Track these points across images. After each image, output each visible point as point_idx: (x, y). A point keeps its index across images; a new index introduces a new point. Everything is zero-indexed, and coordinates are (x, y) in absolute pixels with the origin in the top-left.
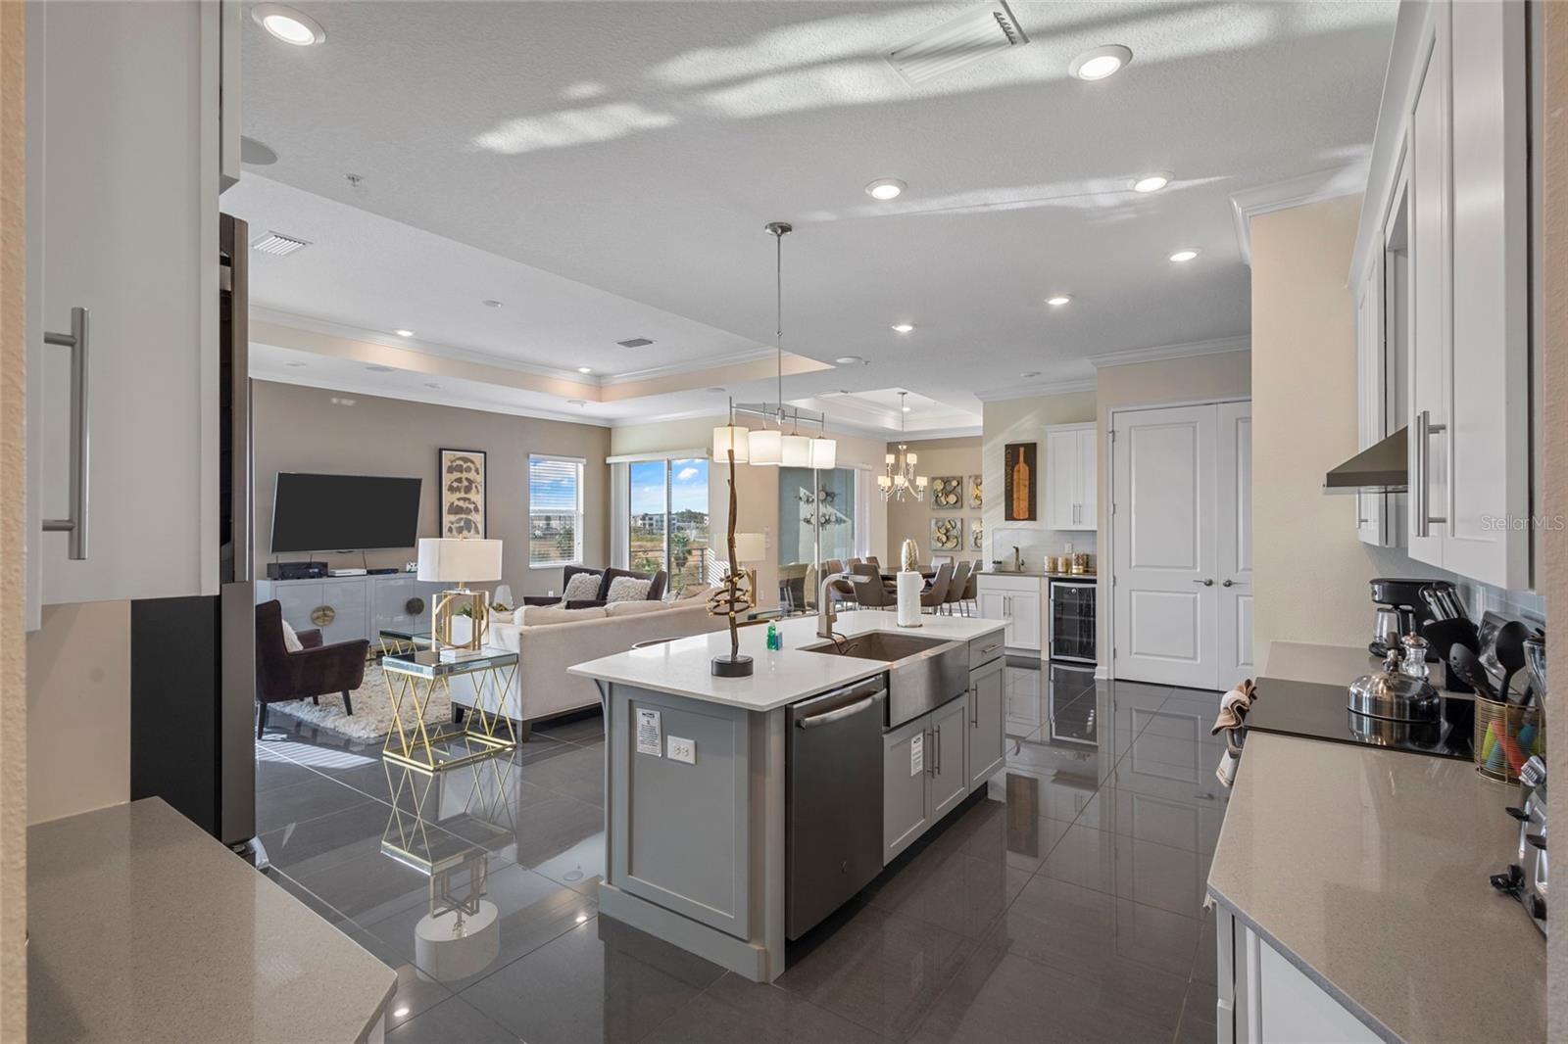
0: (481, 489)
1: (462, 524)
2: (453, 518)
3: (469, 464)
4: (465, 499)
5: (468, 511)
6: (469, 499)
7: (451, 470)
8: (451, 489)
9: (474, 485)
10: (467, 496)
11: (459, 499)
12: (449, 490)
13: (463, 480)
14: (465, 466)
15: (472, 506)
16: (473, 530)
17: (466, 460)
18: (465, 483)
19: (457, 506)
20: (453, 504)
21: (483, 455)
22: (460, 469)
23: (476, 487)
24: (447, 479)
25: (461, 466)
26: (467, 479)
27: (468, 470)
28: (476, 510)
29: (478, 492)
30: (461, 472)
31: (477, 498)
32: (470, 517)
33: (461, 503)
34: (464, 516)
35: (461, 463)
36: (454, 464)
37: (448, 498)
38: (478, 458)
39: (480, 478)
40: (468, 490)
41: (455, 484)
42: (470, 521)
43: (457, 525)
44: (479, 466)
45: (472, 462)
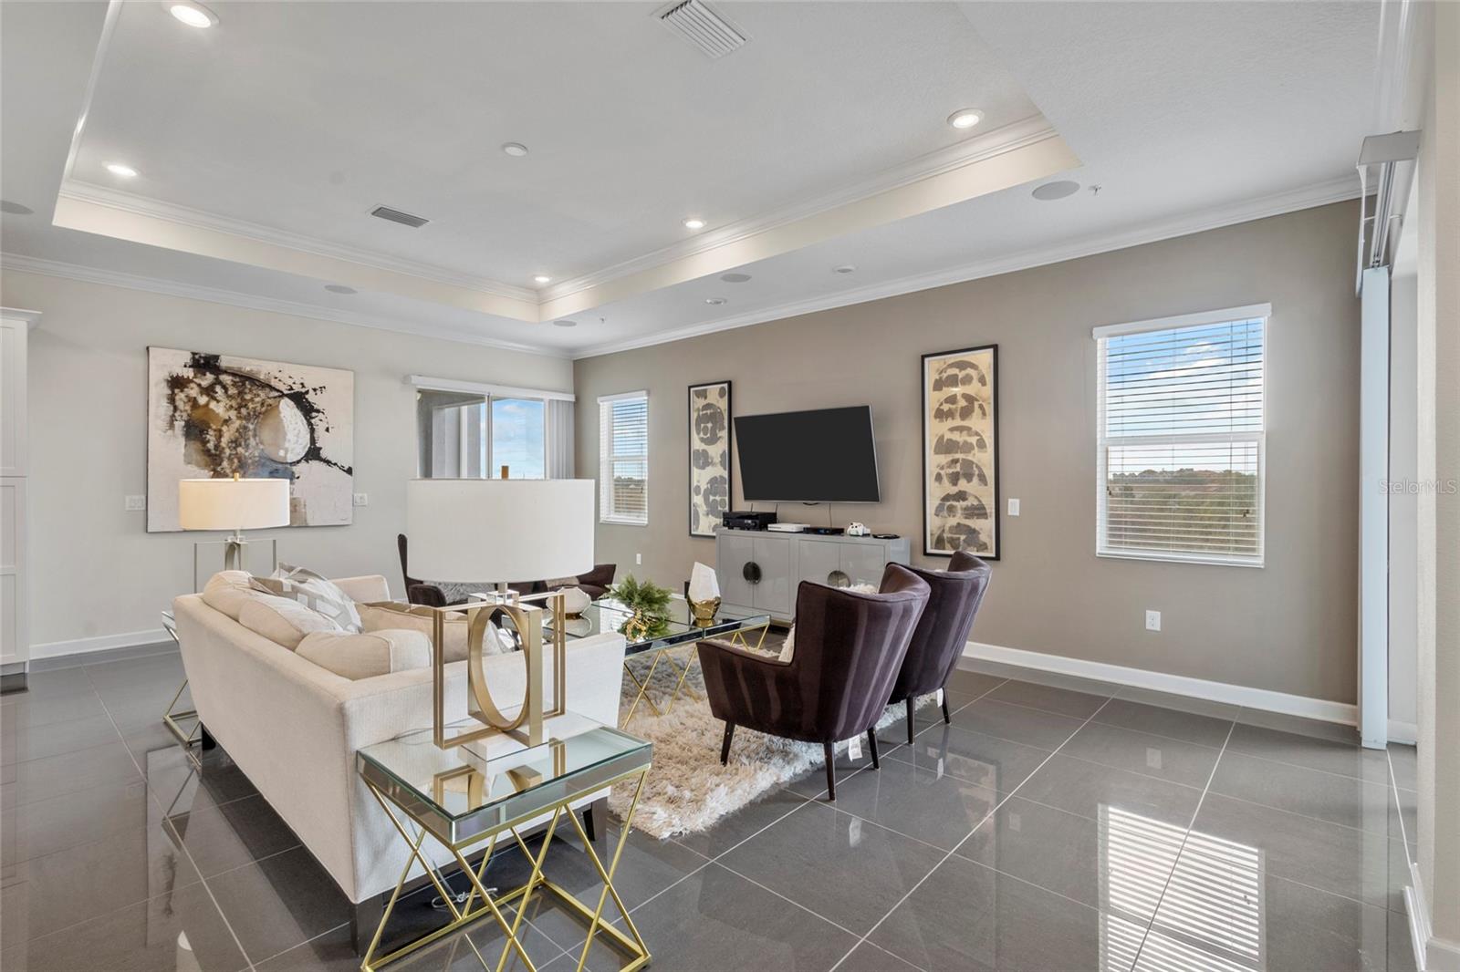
0: (990, 409)
1: (958, 468)
2: (944, 459)
3: (969, 371)
4: (960, 429)
5: (967, 448)
6: (969, 429)
7: (939, 385)
8: (940, 415)
9: (976, 404)
10: (965, 423)
11: (952, 430)
12: (936, 417)
13: (959, 397)
14: (961, 375)
15: (973, 440)
16: (975, 479)
17: (962, 365)
18: (962, 403)
19: (949, 440)
20: (942, 437)
21: (991, 350)
22: (953, 381)
23: (981, 407)
24: (933, 399)
25: (957, 375)
26: (966, 397)
27: (967, 380)
28: (981, 444)
29: (984, 414)
30: (956, 385)
31: (983, 425)
32: (970, 457)
33: (956, 436)
34: (959, 456)
35: (955, 371)
36: (945, 375)
37: (935, 429)
38: (984, 359)
39: (988, 391)
40: (966, 413)
41: (946, 407)
42: (973, 463)
43: (951, 471)
44: (984, 372)
45: (973, 366)
